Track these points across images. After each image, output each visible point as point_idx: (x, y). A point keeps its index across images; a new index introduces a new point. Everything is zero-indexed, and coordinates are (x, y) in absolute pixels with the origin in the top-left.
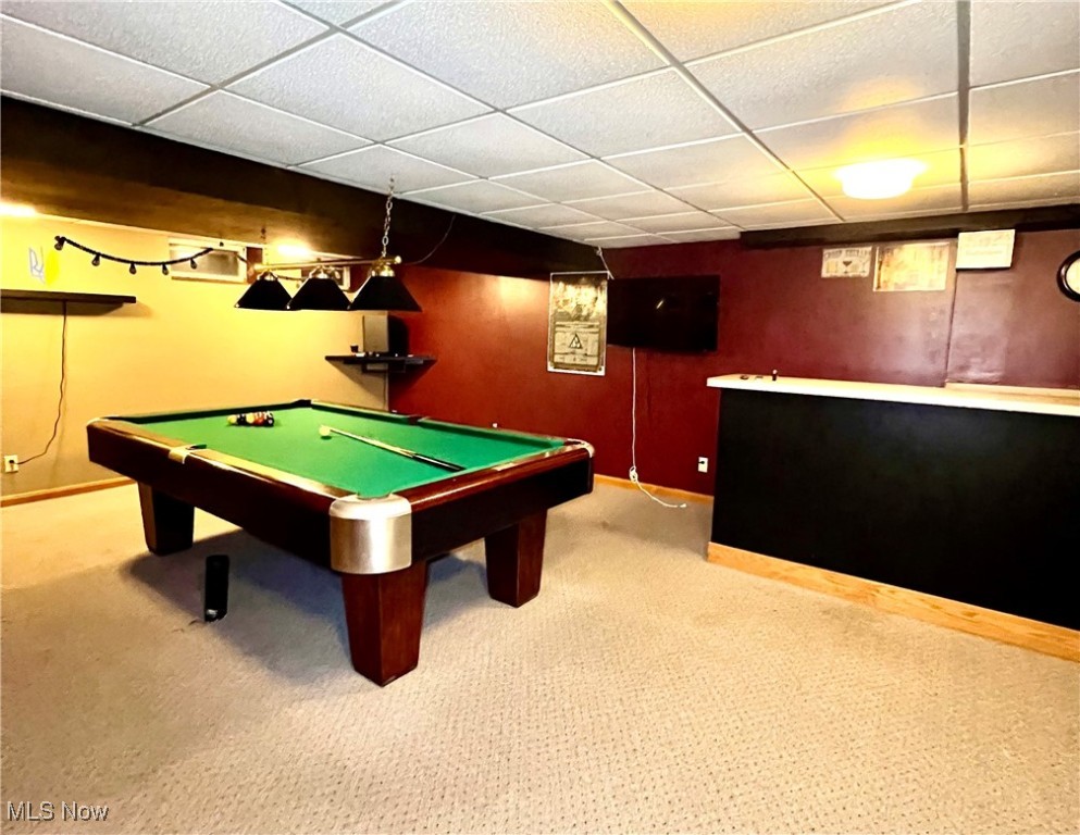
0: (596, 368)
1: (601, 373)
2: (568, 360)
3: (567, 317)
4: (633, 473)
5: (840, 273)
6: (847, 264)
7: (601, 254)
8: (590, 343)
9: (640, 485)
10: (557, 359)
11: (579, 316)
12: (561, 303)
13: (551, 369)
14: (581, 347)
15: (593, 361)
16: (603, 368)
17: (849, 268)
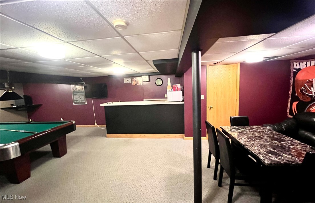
0: (85, 103)
1: (86, 104)
2: (78, 102)
3: (76, 92)
4: (96, 124)
5: (127, 82)
6: (128, 80)
7: (82, 79)
8: (82, 97)
9: (97, 125)
10: (75, 102)
11: (79, 92)
12: (74, 89)
13: (74, 104)
14: (81, 99)
15: (84, 101)
16: (86, 103)
17: (128, 81)
